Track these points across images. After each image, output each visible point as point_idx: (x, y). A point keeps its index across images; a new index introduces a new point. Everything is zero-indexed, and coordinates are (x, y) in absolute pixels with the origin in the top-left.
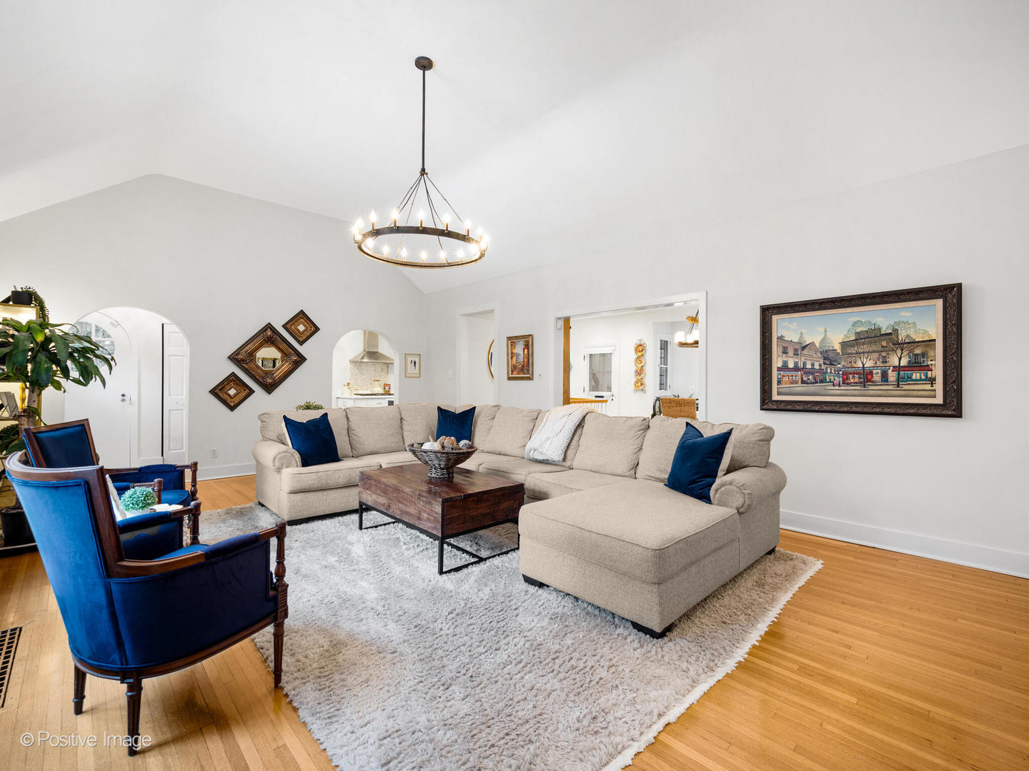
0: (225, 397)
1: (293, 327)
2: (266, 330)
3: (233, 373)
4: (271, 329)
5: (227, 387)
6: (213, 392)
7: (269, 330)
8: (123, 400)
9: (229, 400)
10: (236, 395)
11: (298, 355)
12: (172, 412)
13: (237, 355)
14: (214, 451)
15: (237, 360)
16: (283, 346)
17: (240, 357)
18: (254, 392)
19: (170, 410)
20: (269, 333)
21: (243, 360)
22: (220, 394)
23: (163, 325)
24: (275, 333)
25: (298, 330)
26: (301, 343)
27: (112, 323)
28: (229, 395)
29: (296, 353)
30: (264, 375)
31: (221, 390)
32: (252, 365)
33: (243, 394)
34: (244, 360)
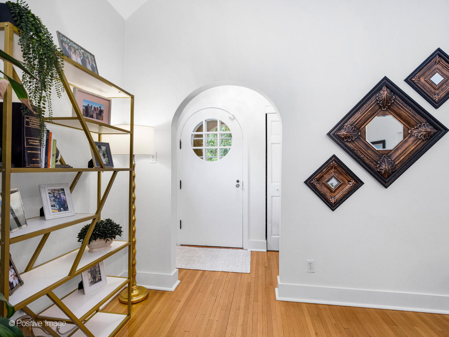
0: (324, 190)
1: (422, 80)
2: (380, 89)
3: (334, 156)
4: (387, 87)
5: (327, 177)
6: (309, 183)
7: (384, 88)
8: (238, 186)
9: (328, 195)
10: (338, 188)
11: (431, 124)
12: (274, 198)
13: (340, 129)
14: (310, 264)
15: (339, 137)
16: (406, 111)
17: (343, 133)
18: (362, 183)
19: (272, 196)
20: (385, 93)
21: (346, 137)
22: (318, 186)
23: (266, 114)
24: (395, 93)
25: (432, 84)
26: (436, 105)
27: (230, 118)
28: (329, 188)
29: (428, 121)
30: (378, 158)
31: (318, 180)
32: (359, 144)
33: (348, 187)
34: (349, 137)
